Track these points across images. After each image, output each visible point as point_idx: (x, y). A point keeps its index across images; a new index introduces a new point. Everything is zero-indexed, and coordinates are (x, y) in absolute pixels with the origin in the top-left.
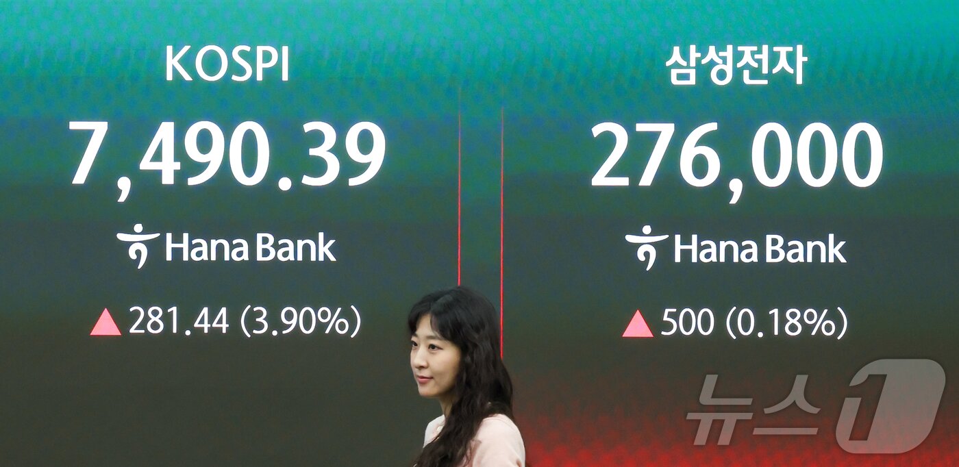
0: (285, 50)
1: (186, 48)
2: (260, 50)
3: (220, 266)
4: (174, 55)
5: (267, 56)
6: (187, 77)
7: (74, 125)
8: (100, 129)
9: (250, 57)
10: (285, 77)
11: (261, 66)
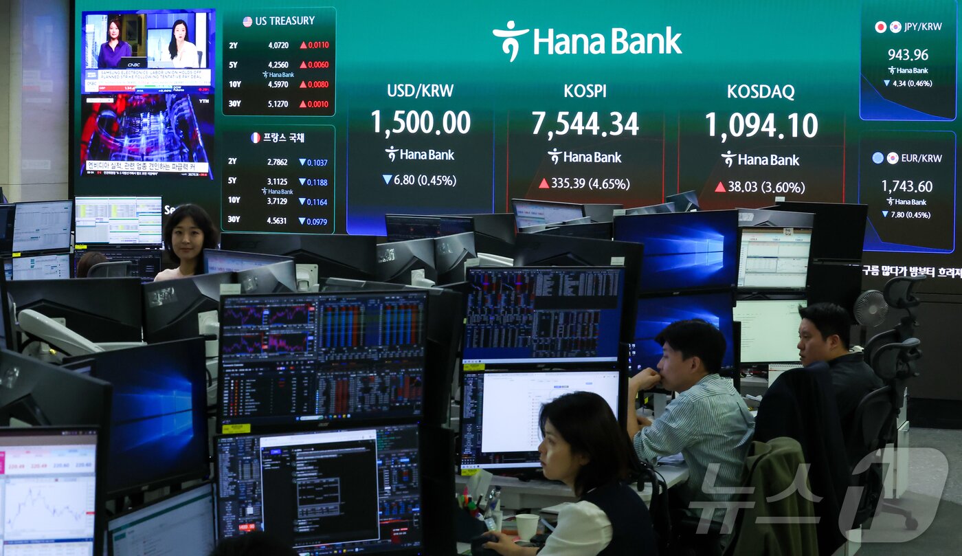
0: (605, 86)
1: (572, 85)
2: (596, 86)
3: (582, 164)
4: (568, 87)
5: (599, 88)
6: (572, 96)
7: (534, 113)
8: (542, 114)
9: (593, 89)
10: (605, 96)
11: (596, 92)
